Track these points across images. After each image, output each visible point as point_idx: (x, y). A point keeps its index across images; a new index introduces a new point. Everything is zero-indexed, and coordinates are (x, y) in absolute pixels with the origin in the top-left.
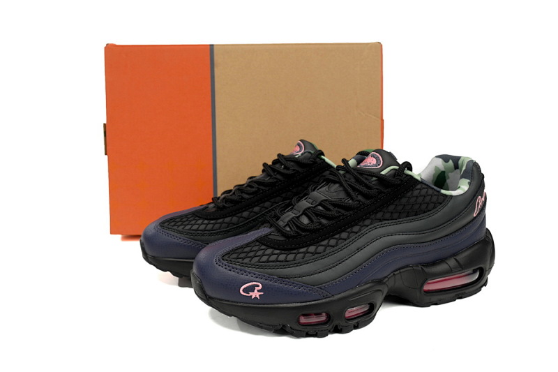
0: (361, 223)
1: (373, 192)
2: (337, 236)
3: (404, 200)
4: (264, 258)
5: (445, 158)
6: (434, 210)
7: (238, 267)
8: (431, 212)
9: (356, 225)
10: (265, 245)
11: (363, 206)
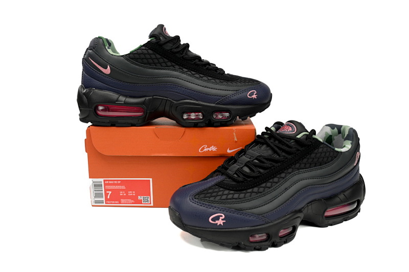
0: (285, 171)
1: (293, 150)
2: (271, 181)
3: (313, 155)
4: (224, 197)
5: (332, 126)
6: (332, 162)
7: (207, 203)
8: (330, 163)
9: (283, 172)
10: (223, 188)
11: (286, 160)
